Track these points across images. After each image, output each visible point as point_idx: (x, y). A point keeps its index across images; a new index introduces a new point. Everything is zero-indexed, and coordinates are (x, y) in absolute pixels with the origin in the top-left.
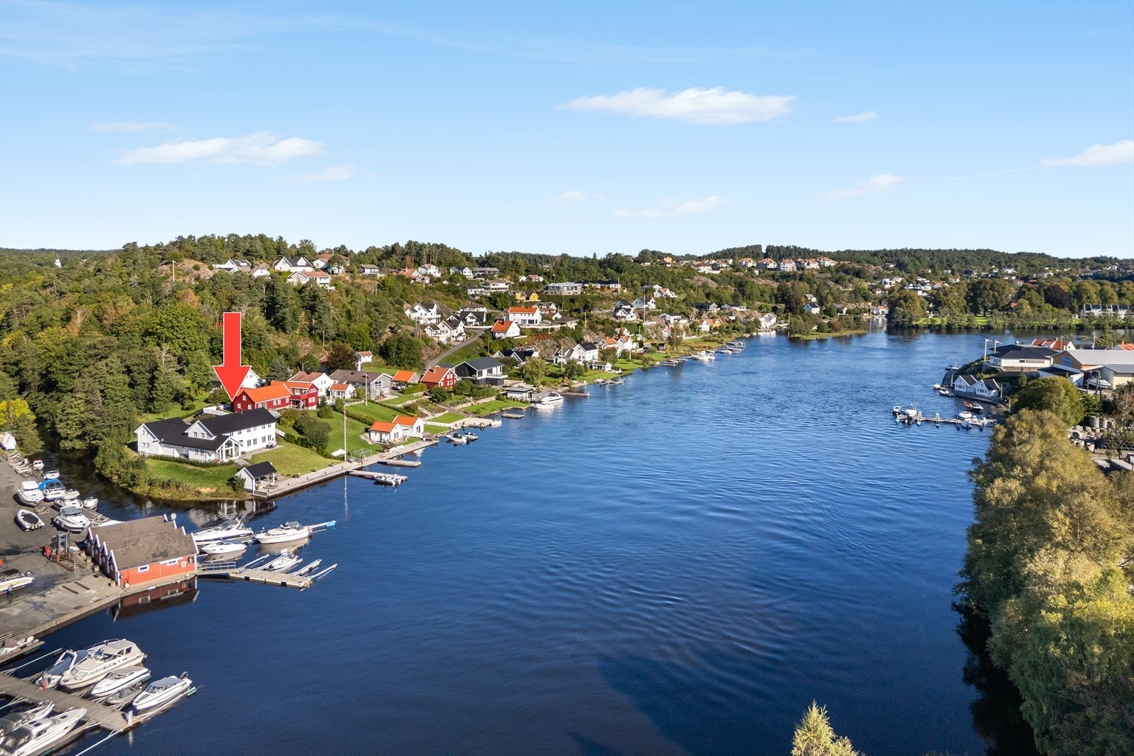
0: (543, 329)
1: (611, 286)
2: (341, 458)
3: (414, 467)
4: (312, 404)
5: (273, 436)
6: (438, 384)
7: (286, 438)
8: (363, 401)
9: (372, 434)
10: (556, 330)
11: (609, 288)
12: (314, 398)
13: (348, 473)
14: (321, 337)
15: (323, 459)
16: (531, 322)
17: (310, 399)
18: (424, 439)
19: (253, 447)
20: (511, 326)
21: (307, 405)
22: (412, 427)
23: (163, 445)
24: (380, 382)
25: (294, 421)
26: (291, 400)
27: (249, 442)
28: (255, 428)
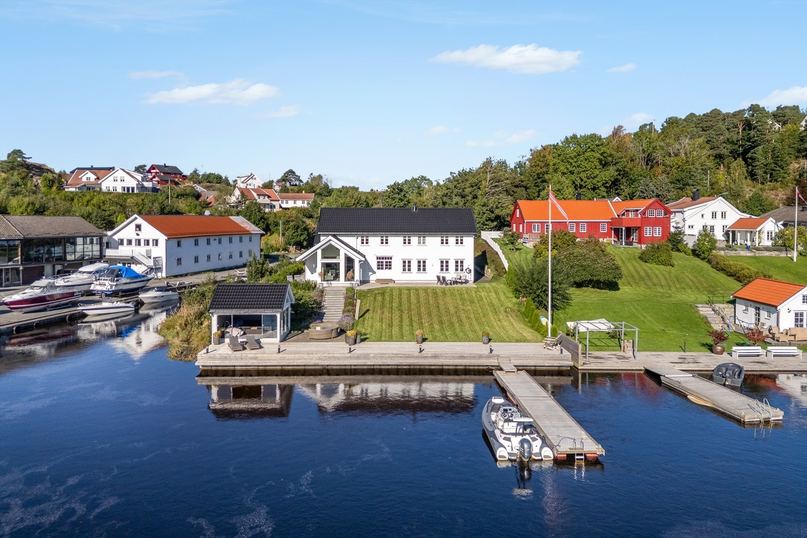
4: (653, 241)
5: (469, 264)
12: (658, 229)
17: (648, 229)
21: (641, 239)
26: (611, 228)
27: (407, 264)
28: (422, 238)
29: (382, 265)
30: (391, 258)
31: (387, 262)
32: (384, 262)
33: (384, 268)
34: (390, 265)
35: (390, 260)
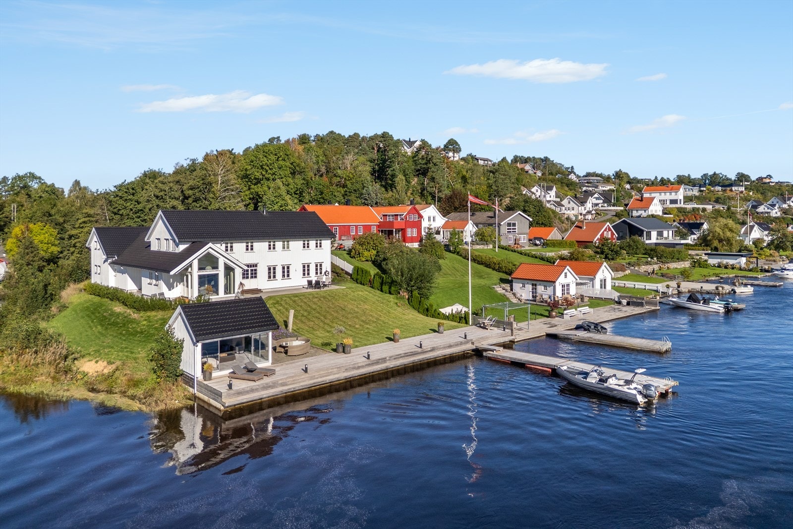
0: (694, 209)
1: (733, 188)
2: (462, 319)
3: (659, 353)
4: (412, 240)
5: (327, 267)
6: (592, 242)
7: (354, 276)
8: (491, 246)
9: (517, 286)
10: (709, 211)
11: (731, 190)
12: (415, 230)
13: (478, 353)
14: (433, 197)
15: (421, 317)
16: (674, 202)
17: (409, 231)
18: (624, 302)
19: (279, 284)
20: (653, 203)
21: (405, 239)
22: (592, 280)
23: (116, 267)
24: (514, 225)
25: (375, 252)
26: (379, 230)
27: (272, 271)
28: (286, 243)
29: (248, 274)
30: (256, 266)
31: (252, 270)
32: (250, 271)
33: (250, 277)
34: (256, 273)
35: (255, 268)
